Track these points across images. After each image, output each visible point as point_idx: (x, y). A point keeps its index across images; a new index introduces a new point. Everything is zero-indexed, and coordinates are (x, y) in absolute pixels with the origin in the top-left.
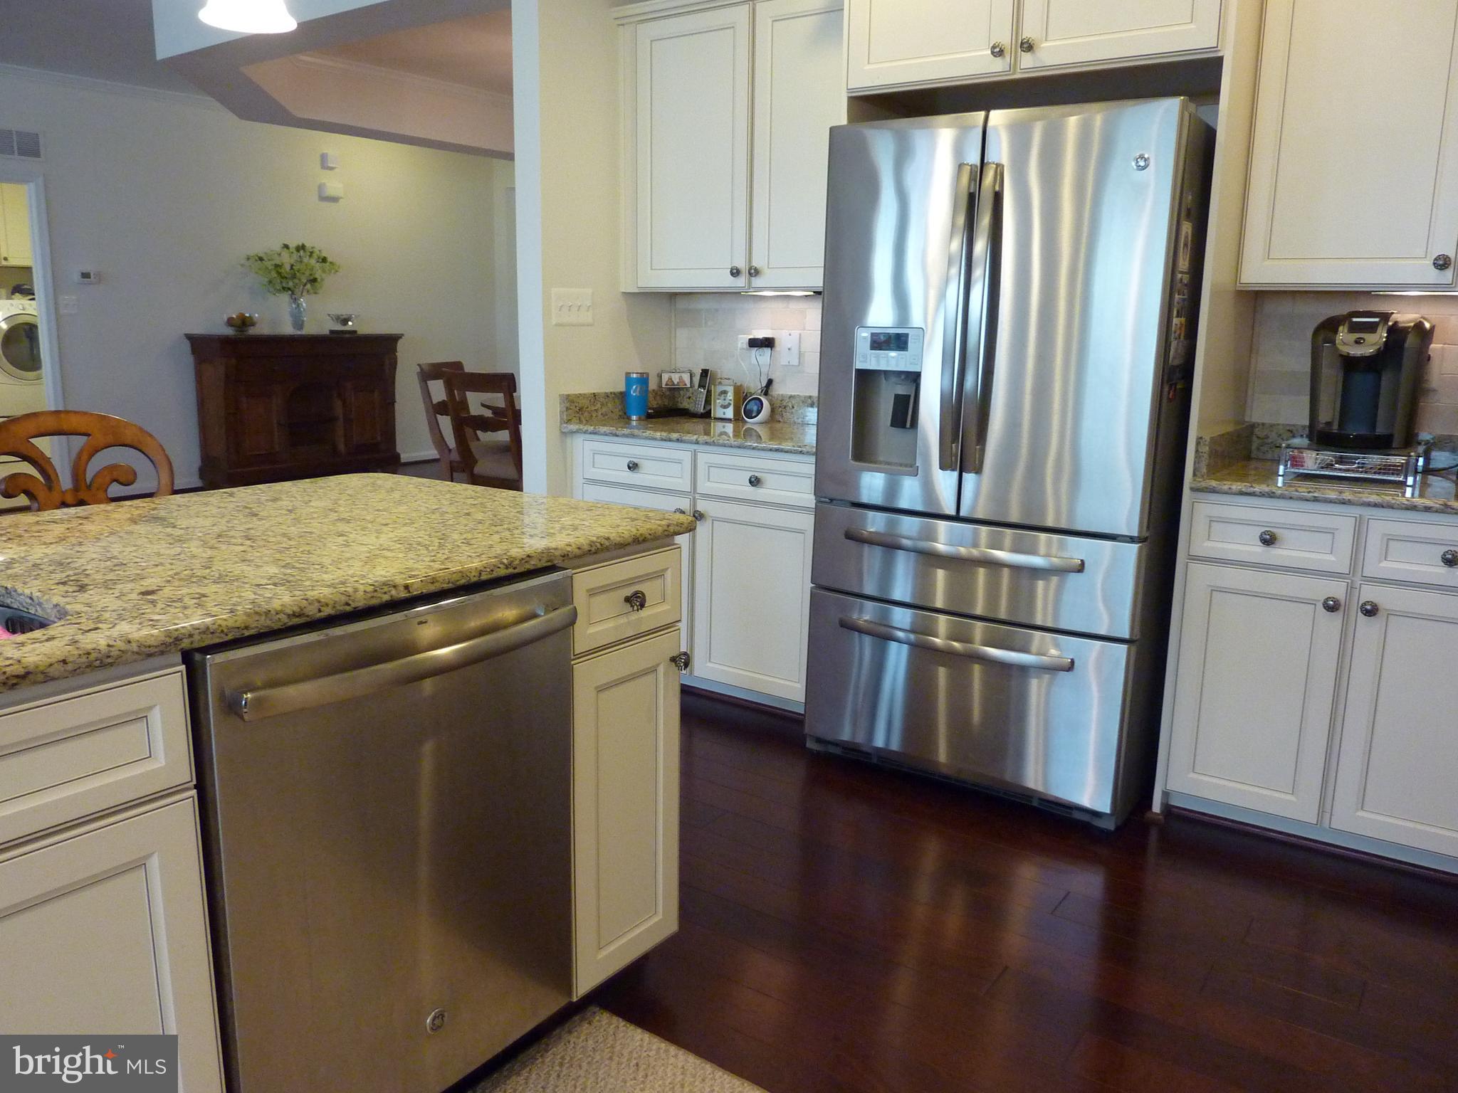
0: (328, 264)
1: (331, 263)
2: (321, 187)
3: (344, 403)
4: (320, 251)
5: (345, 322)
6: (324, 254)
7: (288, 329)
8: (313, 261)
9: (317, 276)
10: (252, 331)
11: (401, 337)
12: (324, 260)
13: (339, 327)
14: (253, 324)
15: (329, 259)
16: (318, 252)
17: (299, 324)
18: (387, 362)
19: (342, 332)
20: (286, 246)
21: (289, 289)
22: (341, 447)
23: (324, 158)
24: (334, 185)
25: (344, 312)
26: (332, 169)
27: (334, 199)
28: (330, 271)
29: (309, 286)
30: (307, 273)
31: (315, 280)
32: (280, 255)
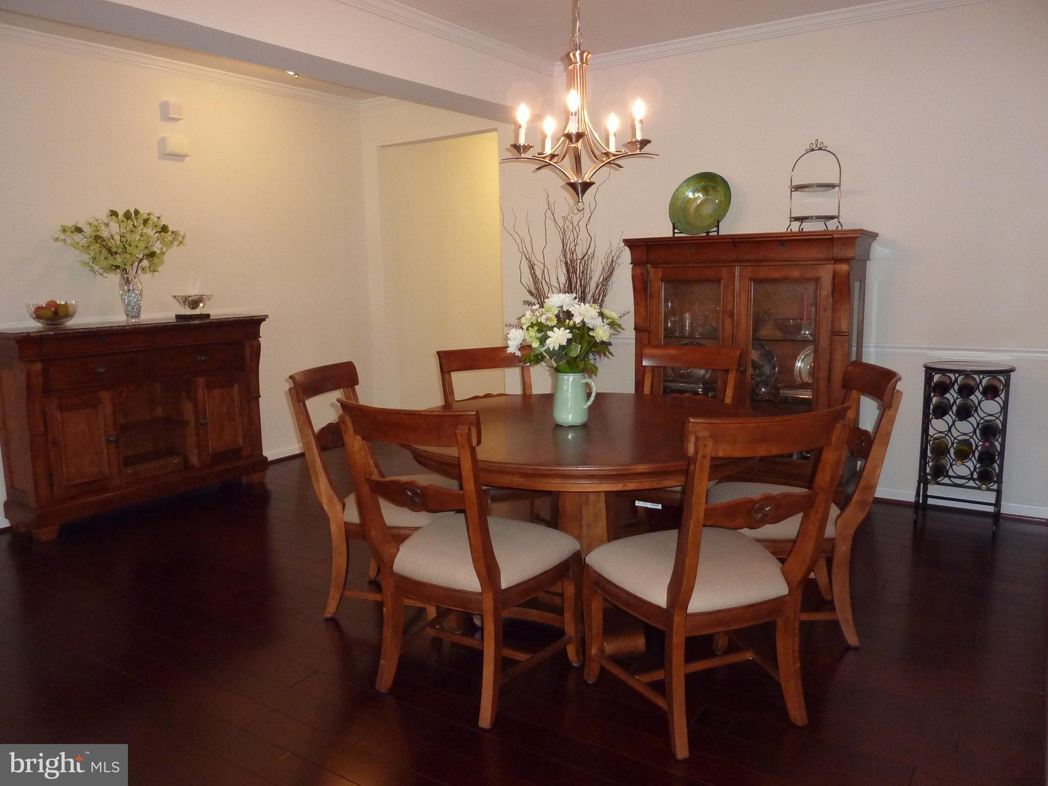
0: (170, 233)
1: (173, 232)
2: (163, 142)
3: (195, 406)
4: (158, 218)
5: (194, 304)
6: (163, 222)
7: (118, 318)
8: (150, 231)
9: (155, 249)
10: (74, 323)
11: (264, 320)
12: (164, 229)
13: (188, 312)
14: (68, 315)
15: (171, 228)
16: (155, 219)
17: (133, 310)
18: (248, 350)
19: (190, 317)
20: (114, 214)
21: (117, 267)
22: (194, 460)
23: (165, 106)
24: (177, 138)
25: (193, 291)
26: (176, 120)
27: (179, 157)
28: (171, 242)
29: (145, 263)
30: (142, 245)
31: (152, 255)
32: (107, 225)
